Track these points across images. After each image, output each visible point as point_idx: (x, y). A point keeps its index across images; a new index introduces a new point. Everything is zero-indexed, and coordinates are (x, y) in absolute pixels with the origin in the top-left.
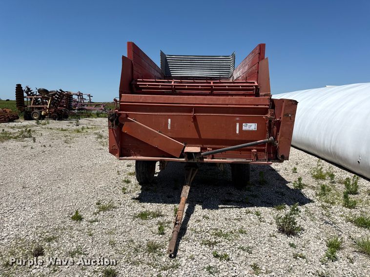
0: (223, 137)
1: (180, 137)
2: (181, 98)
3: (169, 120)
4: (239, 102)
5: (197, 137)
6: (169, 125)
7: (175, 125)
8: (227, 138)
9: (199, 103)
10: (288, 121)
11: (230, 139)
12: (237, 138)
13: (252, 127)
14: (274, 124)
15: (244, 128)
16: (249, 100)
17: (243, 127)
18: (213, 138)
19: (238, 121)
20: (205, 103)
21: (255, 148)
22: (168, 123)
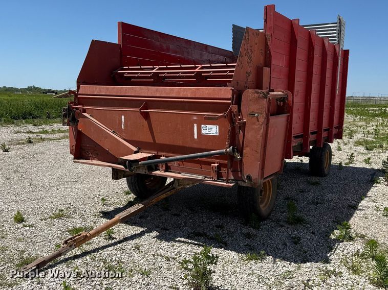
0: (179, 143)
1: (134, 139)
2: (133, 89)
3: (123, 117)
4: (195, 94)
5: (152, 141)
6: (123, 124)
7: (129, 123)
8: (185, 145)
9: (151, 95)
10: (254, 124)
11: (187, 146)
12: (195, 146)
13: (212, 130)
14: (240, 127)
15: (203, 132)
16: (207, 92)
17: (202, 129)
18: (168, 143)
19: (195, 121)
20: (158, 95)
21: (217, 160)
22: (122, 121)
